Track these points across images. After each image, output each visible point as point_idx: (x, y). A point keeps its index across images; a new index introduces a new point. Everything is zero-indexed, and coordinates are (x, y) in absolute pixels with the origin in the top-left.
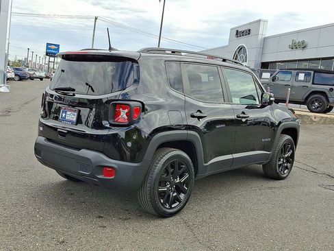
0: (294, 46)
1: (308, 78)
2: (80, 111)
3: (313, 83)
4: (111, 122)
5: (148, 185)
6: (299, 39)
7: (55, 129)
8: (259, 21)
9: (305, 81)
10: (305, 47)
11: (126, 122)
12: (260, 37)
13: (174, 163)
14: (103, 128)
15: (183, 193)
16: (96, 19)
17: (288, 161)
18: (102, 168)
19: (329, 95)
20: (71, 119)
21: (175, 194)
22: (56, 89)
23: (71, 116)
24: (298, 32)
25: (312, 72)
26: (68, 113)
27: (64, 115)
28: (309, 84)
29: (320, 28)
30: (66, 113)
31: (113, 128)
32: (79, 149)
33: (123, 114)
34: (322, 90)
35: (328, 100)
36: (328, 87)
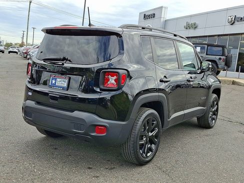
0: (188, 27)
1: (203, 51)
2: (70, 78)
3: (207, 54)
4: (102, 87)
5: (132, 139)
6: (192, 22)
7: (46, 94)
8: (162, 7)
9: (201, 52)
10: (196, 27)
11: (116, 87)
12: (162, 20)
13: (149, 120)
14: (95, 92)
15: (154, 144)
16: (30, 2)
17: (214, 114)
18: (95, 127)
19: (218, 63)
20: (62, 85)
21: (149, 145)
22: (44, 59)
23: (62, 82)
24: (191, 16)
25: (206, 46)
26: (58, 80)
27: (54, 81)
28: (204, 55)
29: (207, 13)
30: (56, 80)
31: (104, 92)
32: (73, 111)
33: (112, 80)
34: (213, 59)
35: (218, 67)
36: (218, 57)
